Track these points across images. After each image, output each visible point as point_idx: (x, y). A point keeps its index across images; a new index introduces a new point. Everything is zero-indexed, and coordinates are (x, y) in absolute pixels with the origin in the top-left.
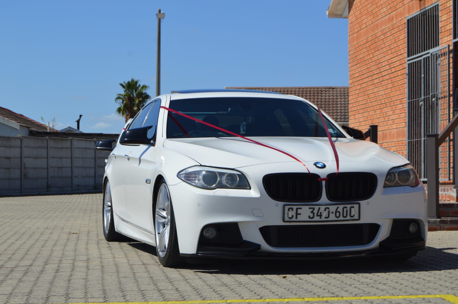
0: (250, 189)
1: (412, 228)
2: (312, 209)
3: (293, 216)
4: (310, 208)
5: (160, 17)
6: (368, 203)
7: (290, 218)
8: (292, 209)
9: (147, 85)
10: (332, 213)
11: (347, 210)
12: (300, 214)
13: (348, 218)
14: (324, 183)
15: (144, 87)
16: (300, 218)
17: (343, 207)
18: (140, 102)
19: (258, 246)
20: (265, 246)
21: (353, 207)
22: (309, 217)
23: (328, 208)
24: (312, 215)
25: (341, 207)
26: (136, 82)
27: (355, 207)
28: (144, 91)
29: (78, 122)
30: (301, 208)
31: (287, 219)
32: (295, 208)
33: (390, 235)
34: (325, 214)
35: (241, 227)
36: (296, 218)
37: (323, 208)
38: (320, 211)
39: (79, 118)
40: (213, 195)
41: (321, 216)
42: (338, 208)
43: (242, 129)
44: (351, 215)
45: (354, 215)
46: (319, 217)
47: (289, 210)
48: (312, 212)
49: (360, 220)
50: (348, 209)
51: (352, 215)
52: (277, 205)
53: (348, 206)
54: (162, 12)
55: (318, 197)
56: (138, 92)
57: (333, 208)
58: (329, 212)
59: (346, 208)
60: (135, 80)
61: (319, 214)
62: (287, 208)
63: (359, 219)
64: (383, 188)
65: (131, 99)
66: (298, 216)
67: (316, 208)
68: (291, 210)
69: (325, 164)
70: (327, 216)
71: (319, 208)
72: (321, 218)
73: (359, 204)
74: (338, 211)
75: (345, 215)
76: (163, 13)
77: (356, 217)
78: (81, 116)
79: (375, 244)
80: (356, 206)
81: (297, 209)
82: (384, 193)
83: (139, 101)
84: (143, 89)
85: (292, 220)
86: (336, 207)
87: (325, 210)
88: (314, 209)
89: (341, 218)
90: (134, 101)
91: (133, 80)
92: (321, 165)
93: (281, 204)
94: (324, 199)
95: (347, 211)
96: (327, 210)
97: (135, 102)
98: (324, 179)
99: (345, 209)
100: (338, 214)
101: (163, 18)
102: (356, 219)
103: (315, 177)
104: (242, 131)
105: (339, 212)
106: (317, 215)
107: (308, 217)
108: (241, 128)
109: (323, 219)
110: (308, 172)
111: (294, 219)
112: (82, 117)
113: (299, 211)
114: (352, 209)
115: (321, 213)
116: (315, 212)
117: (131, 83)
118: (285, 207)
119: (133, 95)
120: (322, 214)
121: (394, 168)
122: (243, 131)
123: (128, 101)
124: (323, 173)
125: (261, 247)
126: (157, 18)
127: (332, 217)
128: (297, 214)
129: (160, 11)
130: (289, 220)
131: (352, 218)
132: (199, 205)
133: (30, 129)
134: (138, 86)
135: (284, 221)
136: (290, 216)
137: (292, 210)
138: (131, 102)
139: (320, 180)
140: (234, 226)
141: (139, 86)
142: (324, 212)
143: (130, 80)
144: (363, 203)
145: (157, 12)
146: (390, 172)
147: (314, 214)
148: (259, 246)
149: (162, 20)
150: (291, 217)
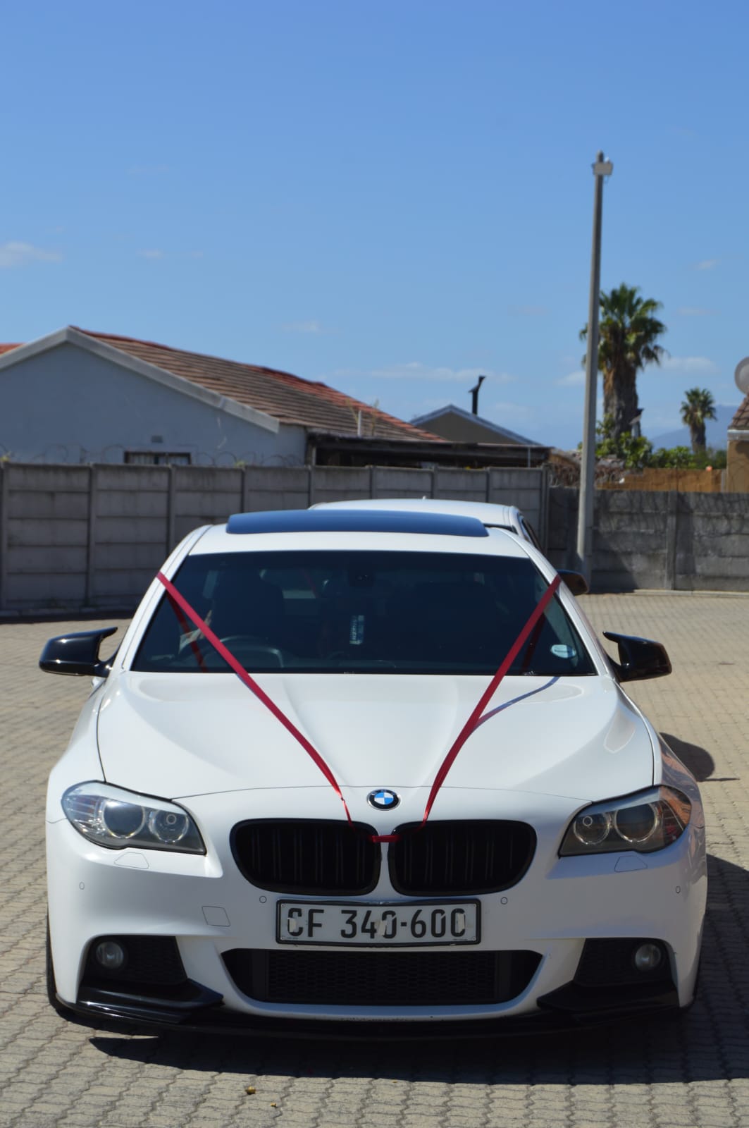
0: (205, 853)
1: (642, 959)
2: (351, 915)
3: (301, 930)
4: (344, 912)
5: (602, 170)
6: (504, 901)
7: (293, 934)
8: (299, 912)
9: (656, 299)
10: (404, 924)
11: (445, 917)
12: (319, 925)
13: (448, 937)
14: (385, 847)
15: (651, 304)
16: (319, 935)
17: (431, 912)
18: (639, 341)
19: (217, 998)
20: (234, 998)
21: (461, 911)
22: (343, 933)
23: (393, 913)
24: (349, 930)
25: (426, 913)
26: (632, 293)
27: (465, 910)
28: (649, 315)
29: (475, 393)
30: (322, 911)
31: (285, 935)
32: (305, 909)
33: (575, 978)
34: (383, 927)
35: (181, 946)
36: (310, 934)
37: (377, 912)
38: (371, 919)
39: (476, 383)
40: (112, 864)
41: (372, 931)
42: (419, 912)
43: (354, 633)
44: (456, 932)
45: (463, 932)
46: (369, 934)
47: (290, 915)
48: (350, 921)
49: (480, 944)
50: (448, 915)
51: (459, 929)
52: (263, 901)
53: (448, 909)
54: (606, 159)
55: (369, 882)
56: (636, 319)
57: (405, 914)
58: (394, 922)
59: (442, 912)
60: (629, 288)
61: (368, 927)
62: (286, 908)
63: (478, 941)
64: (556, 859)
65: (617, 333)
66: (315, 929)
67: (362, 912)
68: (295, 914)
69: (399, 796)
70: (390, 932)
71: (369, 913)
72: (372, 937)
73: (478, 903)
74: (418, 919)
75: (438, 930)
76: (609, 162)
77: (470, 935)
78: (481, 379)
79: (526, 1001)
80: (470, 909)
81: (311, 912)
82: (554, 873)
83: (638, 338)
84: (647, 310)
85: (300, 938)
86: (414, 909)
87: (384, 917)
88: (354, 913)
89: (428, 937)
90: (624, 336)
91: (623, 289)
92: (386, 799)
93: (274, 896)
94: (384, 887)
95: (443, 921)
96: (390, 918)
97: (628, 340)
98: (385, 839)
99: (439, 917)
100: (419, 929)
101: (610, 174)
102: (469, 942)
103: (363, 830)
104: (354, 638)
105: (423, 923)
106: (364, 930)
107: (340, 932)
108: (354, 629)
109: (379, 938)
110: (346, 819)
111: (304, 937)
112: (484, 382)
113: (317, 918)
114: (459, 916)
115: (373, 924)
116: (359, 921)
117: (618, 293)
118: (280, 906)
119: (623, 324)
120: (376, 927)
121: (594, 804)
122: (357, 639)
123: (610, 339)
124: (384, 822)
125: (225, 999)
126: (594, 173)
127: (404, 935)
128: (312, 925)
129: (601, 157)
130: (293, 938)
131: (458, 939)
132: (82, 887)
133: (310, 431)
134: (634, 301)
135: (279, 941)
136: (294, 928)
137: (300, 915)
138: (616, 340)
139: (374, 841)
140: (168, 943)
141: (639, 301)
142: (381, 921)
143: (618, 287)
144: (490, 901)
145: (595, 159)
146: (581, 815)
147: (354, 926)
148: (219, 997)
149: (605, 179)
150: (297, 931)
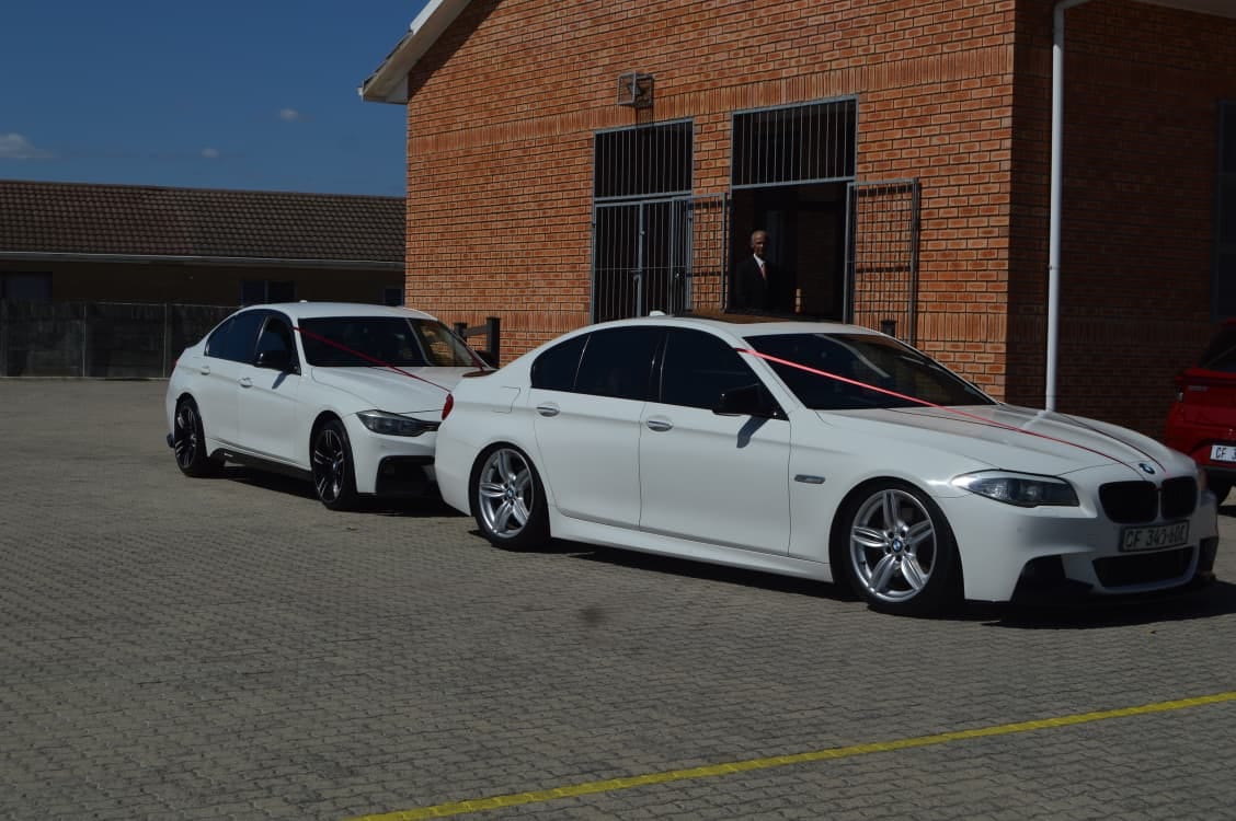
0: (1079, 505)
2: (1150, 532)
3: (1132, 543)
4: (1147, 531)
7: (1128, 546)
10: (1168, 535)
11: (1180, 531)
12: (1139, 540)
13: (1179, 541)
14: (1159, 494)
16: (1139, 545)
17: (1175, 527)
19: (1089, 587)
20: (1099, 587)
21: (1184, 527)
22: (1148, 544)
23: (1164, 530)
24: (1150, 541)
30: (1139, 532)
31: (1125, 548)
32: (1133, 531)
34: (1162, 538)
35: (1064, 561)
36: (1136, 546)
37: (1159, 530)
38: (1157, 534)
41: (1158, 541)
42: (1172, 528)
45: (1184, 536)
47: (1127, 536)
48: (1150, 536)
49: (1187, 544)
50: (1180, 529)
51: (1182, 537)
52: (1115, 529)
53: (1179, 526)
55: (1153, 517)
57: (1167, 530)
58: (1165, 535)
59: (1178, 528)
61: (1156, 538)
62: (1126, 532)
66: (1138, 542)
67: (1154, 530)
68: (1129, 534)
70: (1164, 541)
72: (1158, 544)
73: (1188, 522)
74: (1171, 532)
75: (1177, 538)
77: (1185, 539)
79: (1188, 578)
80: (1186, 525)
81: (1136, 533)
85: (1131, 548)
86: (1170, 527)
87: (1161, 533)
88: (1152, 531)
89: (1174, 541)
93: (1118, 525)
94: (1159, 518)
96: (1163, 532)
98: (1159, 489)
99: (1177, 530)
100: (1172, 537)
105: (1173, 534)
106: (1155, 541)
107: (1146, 543)
109: (1160, 545)
110: (1143, 480)
111: (1133, 547)
113: (1138, 536)
114: (1184, 530)
116: (1153, 535)
118: (1123, 531)
120: (1159, 538)
127: (1168, 541)
128: (1136, 540)
130: (1127, 549)
131: (1182, 542)
135: (1121, 550)
136: (1128, 543)
137: (1131, 535)
139: (1155, 491)
140: (1057, 559)
142: (1161, 535)
147: (1152, 538)
148: (1091, 586)
150: (1130, 544)
